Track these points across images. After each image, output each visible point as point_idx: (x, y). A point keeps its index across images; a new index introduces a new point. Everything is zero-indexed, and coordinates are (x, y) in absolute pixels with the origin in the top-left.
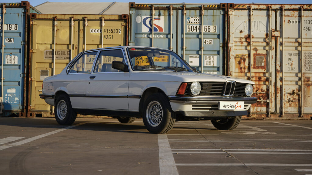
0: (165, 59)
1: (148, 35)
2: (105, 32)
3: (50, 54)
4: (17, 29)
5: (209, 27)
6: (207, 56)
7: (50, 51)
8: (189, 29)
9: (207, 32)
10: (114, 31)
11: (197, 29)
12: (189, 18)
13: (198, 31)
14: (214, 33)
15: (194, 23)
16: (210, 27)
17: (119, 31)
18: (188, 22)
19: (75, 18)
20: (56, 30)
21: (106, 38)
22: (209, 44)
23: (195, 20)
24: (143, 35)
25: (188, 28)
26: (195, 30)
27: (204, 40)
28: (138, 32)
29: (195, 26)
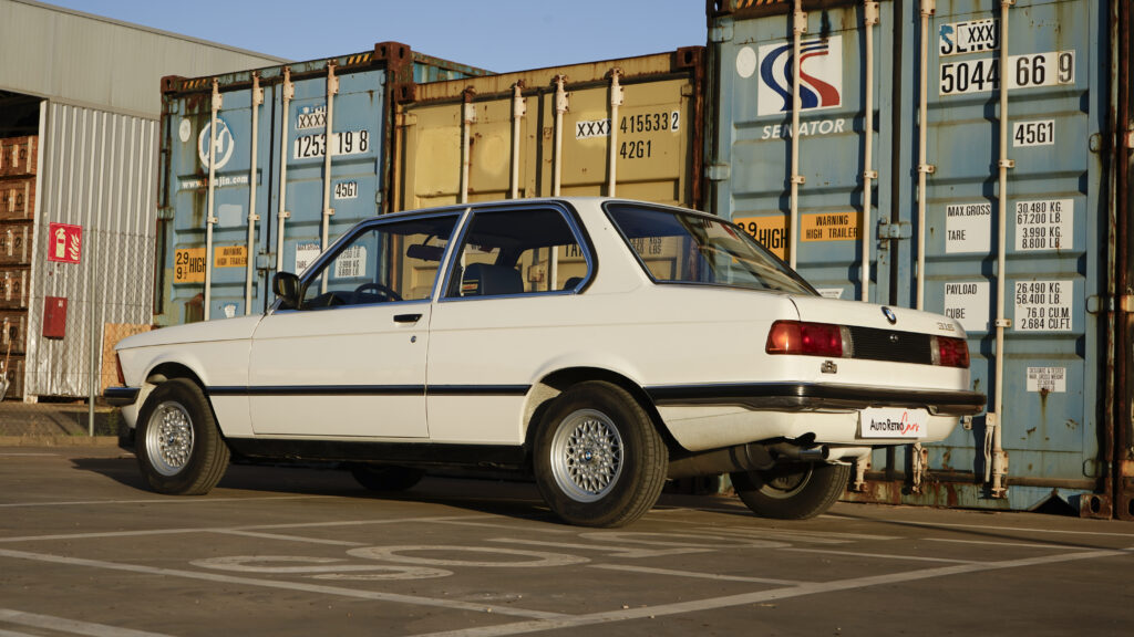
0: (847, 227)
1: (782, 129)
2: (625, 128)
4: (366, 148)
5: (1039, 62)
6: (1030, 204)
8: (948, 79)
9: (1031, 84)
10: (654, 124)
11: (985, 77)
12: (949, 30)
13: (988, 87)
14: (1061, 89)
15: (969, 50)
16: (1043, 60)
17: (673, 120)
18: (943, 48)
19: (528, 84)
20: (472, 141)
21: (627, 156)
22: (1036, 143)
23: (976, 34)
24: (766, 129)
25: (944, 78)
26: (973, 82)
27: (1017, 126)
28: (744, 119)
29: (972, 65)
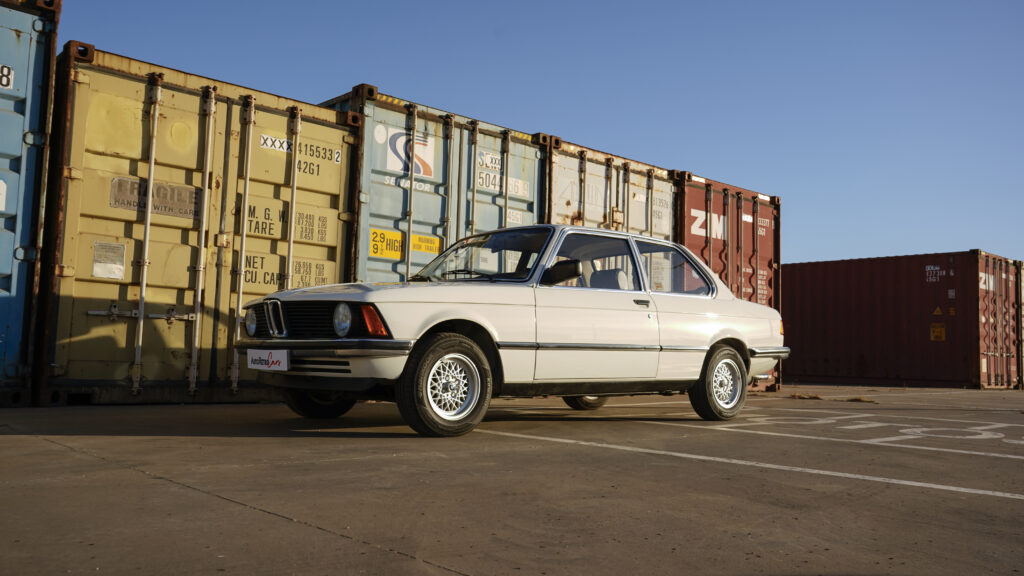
0: (434, 246)
1: (396, 180)
2: (300, 151)
3: (132, 192)
4: (8, 84)
5: (516, 183)
7: (133, 184)
8: (481, 180)
9: (513, 192)
10: (322, 154)
11: (496, 183)
12: (483, 154)
13: (497, 189)
14: (525, 199)
15: (491, 168)
17: (336, 156)
18: (480, 163)
19: (220, 91)
20: (158, 118)
21: (301, 170)
22: (515, 221)
23: (494, 161)
24: (386, 177)
26: (492, 184)
27: (508, 211)
28: (378, 168)
29: (492, 176)
